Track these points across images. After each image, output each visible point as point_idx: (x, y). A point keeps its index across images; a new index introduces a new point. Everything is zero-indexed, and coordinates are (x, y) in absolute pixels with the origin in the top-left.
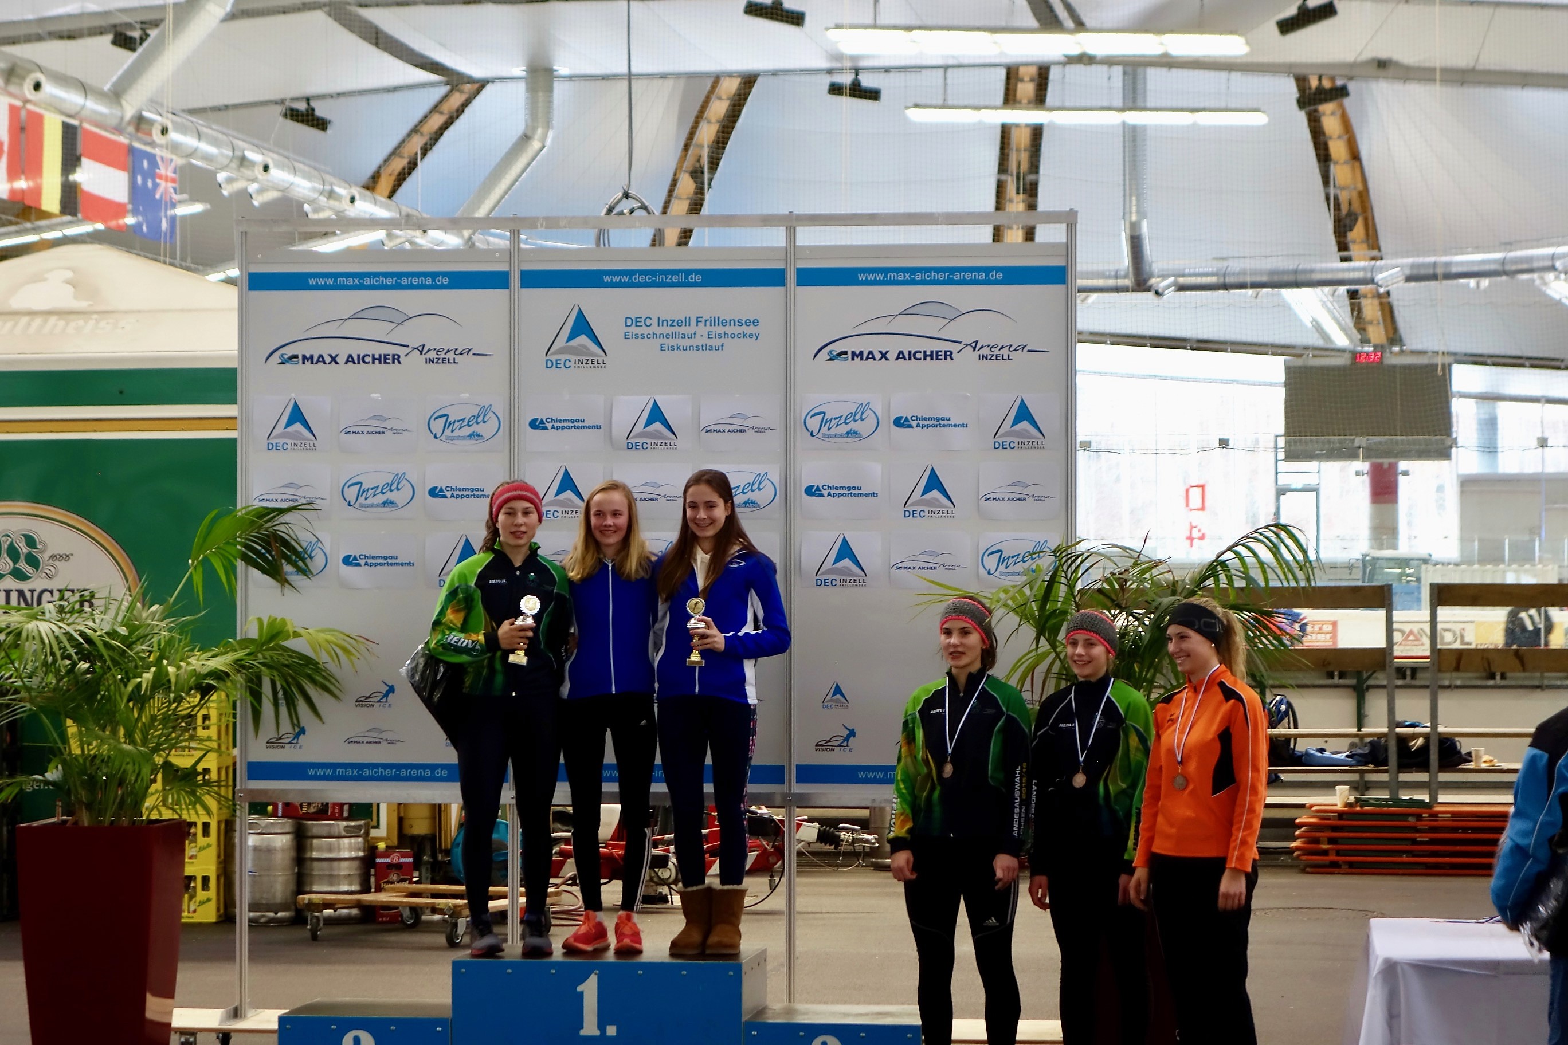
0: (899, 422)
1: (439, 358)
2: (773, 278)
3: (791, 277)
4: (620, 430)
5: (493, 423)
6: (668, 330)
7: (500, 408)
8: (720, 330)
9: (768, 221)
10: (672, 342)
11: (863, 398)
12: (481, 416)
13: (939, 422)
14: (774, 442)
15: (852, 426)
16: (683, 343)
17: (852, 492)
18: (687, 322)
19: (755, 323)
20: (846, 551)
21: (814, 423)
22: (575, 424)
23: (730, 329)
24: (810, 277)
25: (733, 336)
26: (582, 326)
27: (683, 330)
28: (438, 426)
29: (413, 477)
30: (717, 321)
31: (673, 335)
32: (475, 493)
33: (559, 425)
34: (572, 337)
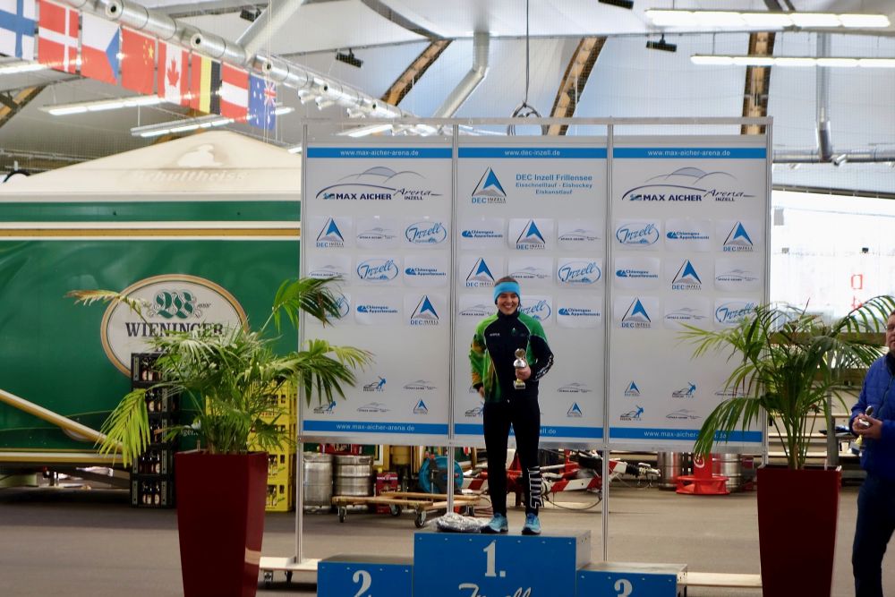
0: (670, 236)
1: (413, 196)
2: (600, 153)
3: (610, 153)
4: (513, 237)
5: (442, 234)
6: (540, 182)
7: (446, 225)
8: (570, 182)
9: (597, 121)
10: (543, 189)
11: (650, 222)
12: (435, 229)
13: (693, 236)
14: (599, 245)
15: (643, 237)
16: (551, 189)
17: (643, 274)
18: (551, 178)
19: (590, 178)
20: (639, 307)
21: (622, 235)
22: (488, 234)
23: (575, 182)
24: (622, 153)
25: (577, 186)
26: (492, 179)
27: (549, 182)
28: (411, 234)
29: (397, 262)
30: (568, 177)
31: (544, 185)
32: (432, 272)
33: (479, 234)
34: (487, 185)
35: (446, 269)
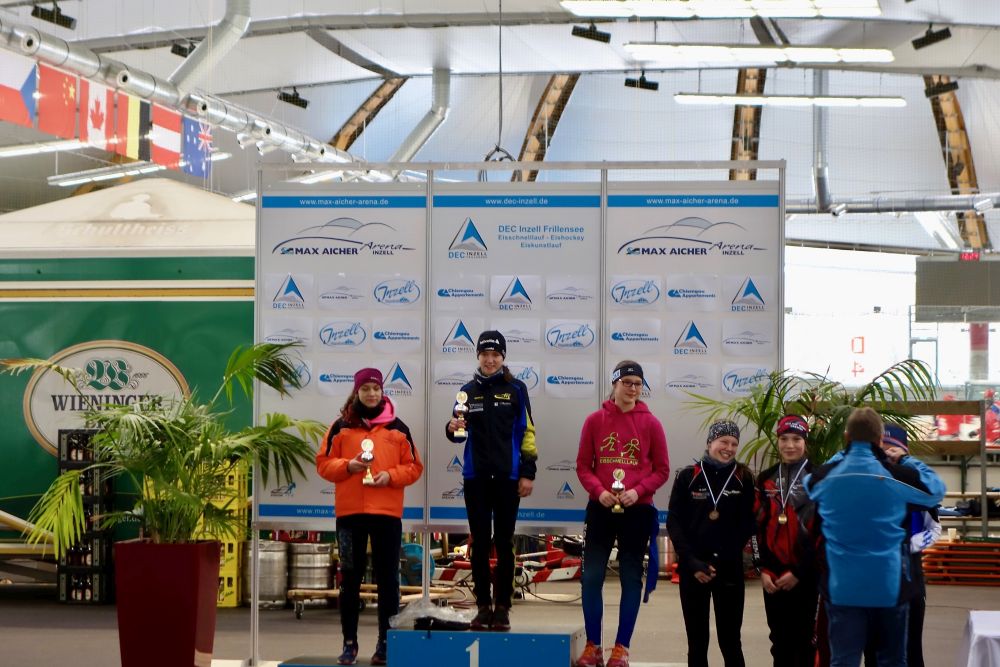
0: (672, 294)
1: (382, 251)
2: (592, 202)
3: (604, 201)
4: (495, 295)
5: (415, 292)
6: (525, 234)
7: (420, 282)
8: (559, 234)
9: (590, 165)
10: (529, 242)
11: (648, 278)
12: (407, 288)
13: (697, 294)
14: (593, 305)
15: (642, 295)
16: (535, 242)
17: (641, 337)
18: (538, 229)
19: (581, 230)
21: (618, 294)
22: (467, 293)
23: (565, 234)
24: (617, 201)
25: (567, 238)
26: (472, 231)
27: (536, 234)
28: (380, 294)
29: (365, 326)
30: (556, 229)
31: (529, 237)
32: (404, 336)
33: (457, 293)
34: (465, 238)
35: (419, 333)
